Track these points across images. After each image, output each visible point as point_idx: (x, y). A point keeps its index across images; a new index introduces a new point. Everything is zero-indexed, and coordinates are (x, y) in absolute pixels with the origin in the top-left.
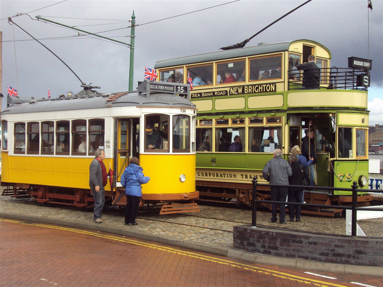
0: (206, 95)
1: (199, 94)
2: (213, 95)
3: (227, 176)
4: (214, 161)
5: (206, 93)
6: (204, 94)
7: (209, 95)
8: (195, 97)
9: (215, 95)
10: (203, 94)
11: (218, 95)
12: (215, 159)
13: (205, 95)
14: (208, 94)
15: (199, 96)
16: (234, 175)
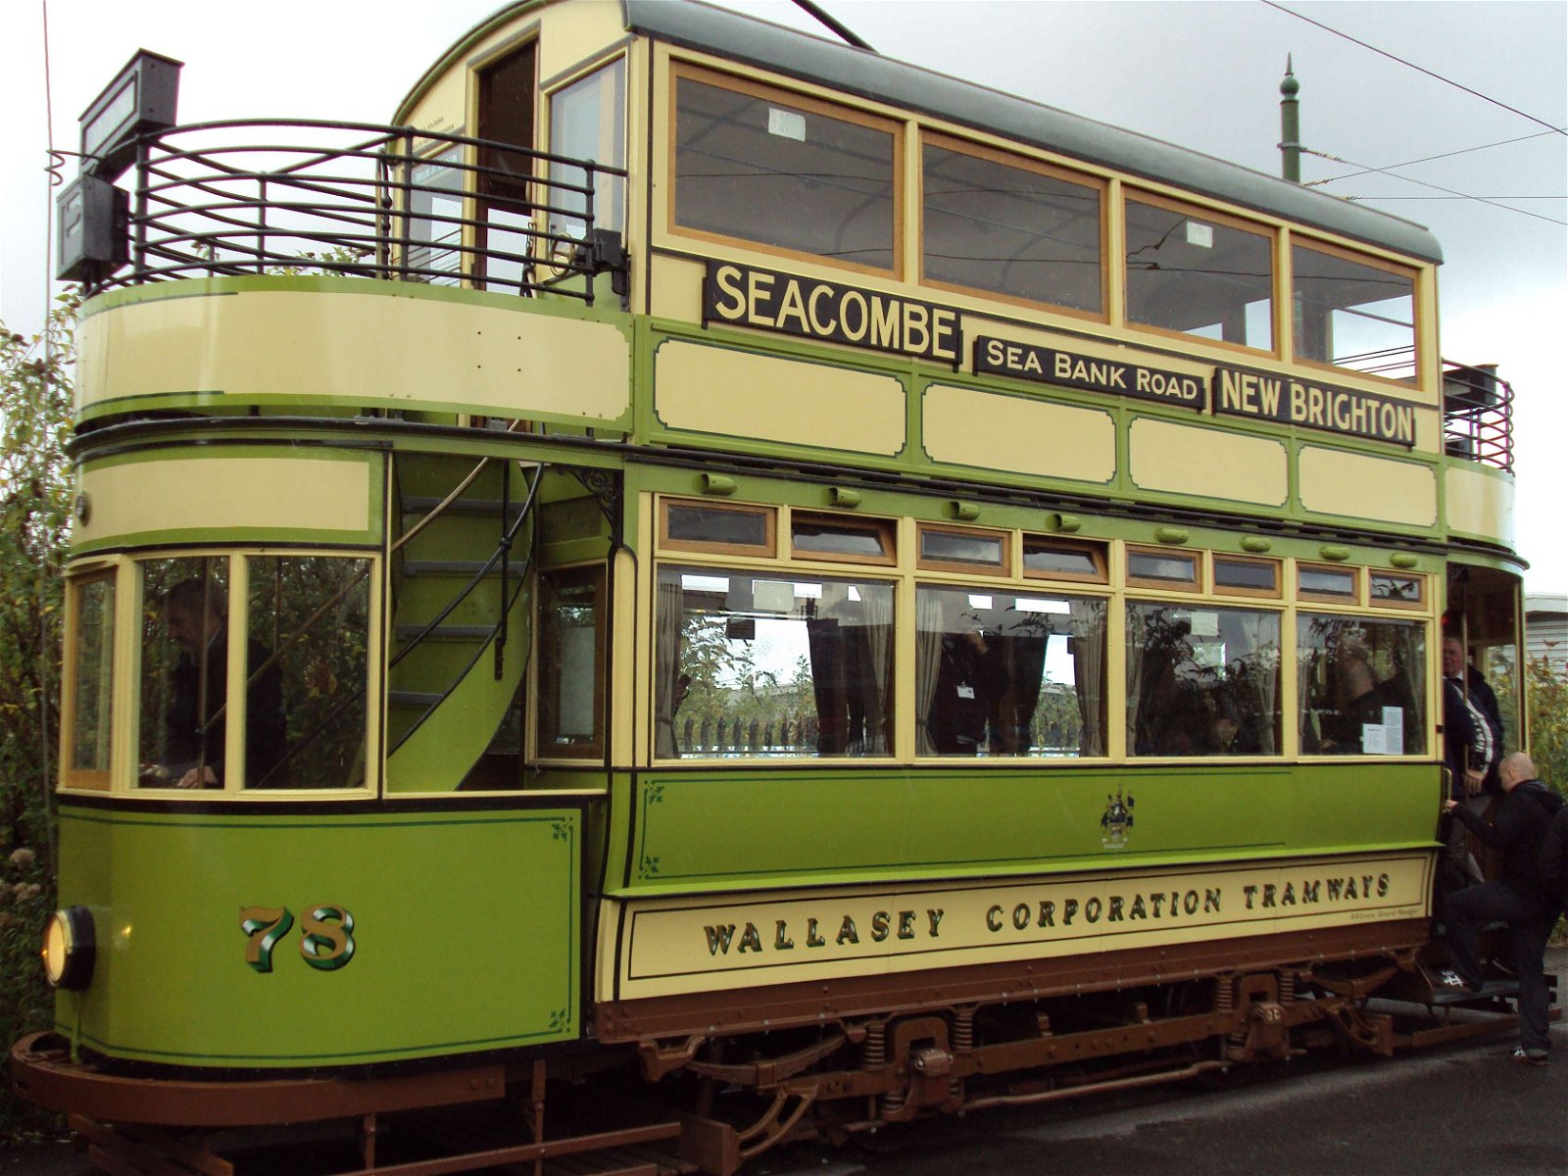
0: (1084, 375)
1: (1032, 355)
2: (1123, 386)
3: (1170, 908)
4: (1119, 819)
5: (1081, 364)
6: (1067, 366)
7: (1104, 381)
8: (1003, 371)
9: (1139, 388)
10: (1063, 361)
11: (1151, 397)
12: (1126, 805)
13: (1073, 372)
14: (1094, 368)
15: (1037, 365)
16: (1209, 897)
